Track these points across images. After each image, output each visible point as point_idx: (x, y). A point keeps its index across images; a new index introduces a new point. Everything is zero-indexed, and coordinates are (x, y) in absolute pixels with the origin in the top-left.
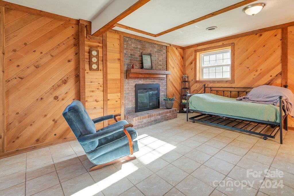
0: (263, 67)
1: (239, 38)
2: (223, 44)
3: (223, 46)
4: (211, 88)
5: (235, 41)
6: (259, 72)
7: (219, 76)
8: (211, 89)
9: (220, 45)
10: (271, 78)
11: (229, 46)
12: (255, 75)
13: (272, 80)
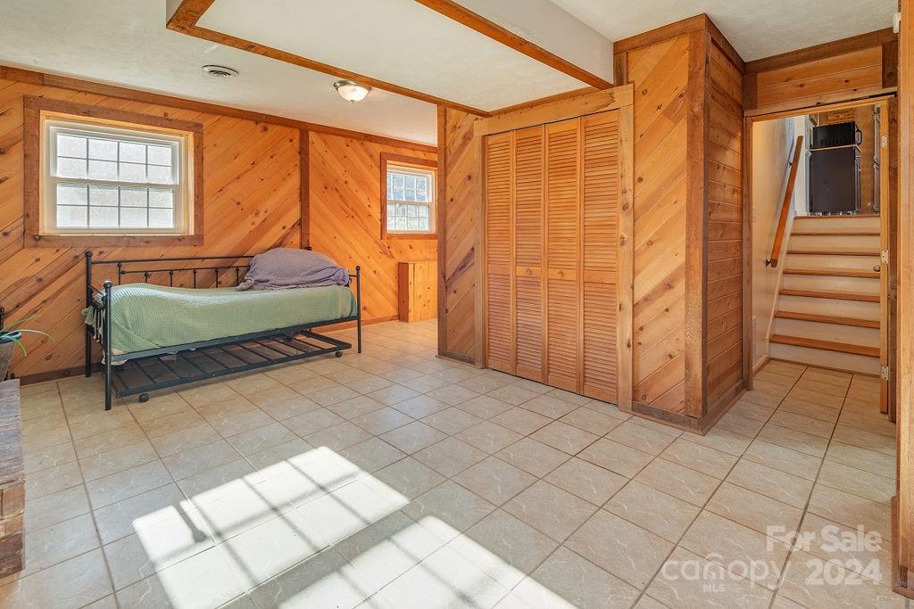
0: (270, 205)
1: (218, 117)
2: (166, 114)
3: (166, 122)
4: (119, 264)
5: (208, 121)
6: (262, 216)
7: (133, 222)
8: (119, 266)
9: (152, 114)
10: (284, 231)
11: (188, 129)
12: (253, 224)
13: (284, 237)
